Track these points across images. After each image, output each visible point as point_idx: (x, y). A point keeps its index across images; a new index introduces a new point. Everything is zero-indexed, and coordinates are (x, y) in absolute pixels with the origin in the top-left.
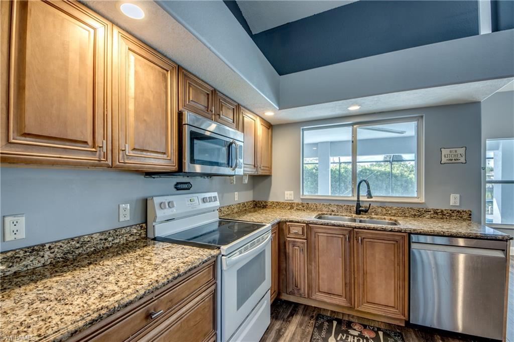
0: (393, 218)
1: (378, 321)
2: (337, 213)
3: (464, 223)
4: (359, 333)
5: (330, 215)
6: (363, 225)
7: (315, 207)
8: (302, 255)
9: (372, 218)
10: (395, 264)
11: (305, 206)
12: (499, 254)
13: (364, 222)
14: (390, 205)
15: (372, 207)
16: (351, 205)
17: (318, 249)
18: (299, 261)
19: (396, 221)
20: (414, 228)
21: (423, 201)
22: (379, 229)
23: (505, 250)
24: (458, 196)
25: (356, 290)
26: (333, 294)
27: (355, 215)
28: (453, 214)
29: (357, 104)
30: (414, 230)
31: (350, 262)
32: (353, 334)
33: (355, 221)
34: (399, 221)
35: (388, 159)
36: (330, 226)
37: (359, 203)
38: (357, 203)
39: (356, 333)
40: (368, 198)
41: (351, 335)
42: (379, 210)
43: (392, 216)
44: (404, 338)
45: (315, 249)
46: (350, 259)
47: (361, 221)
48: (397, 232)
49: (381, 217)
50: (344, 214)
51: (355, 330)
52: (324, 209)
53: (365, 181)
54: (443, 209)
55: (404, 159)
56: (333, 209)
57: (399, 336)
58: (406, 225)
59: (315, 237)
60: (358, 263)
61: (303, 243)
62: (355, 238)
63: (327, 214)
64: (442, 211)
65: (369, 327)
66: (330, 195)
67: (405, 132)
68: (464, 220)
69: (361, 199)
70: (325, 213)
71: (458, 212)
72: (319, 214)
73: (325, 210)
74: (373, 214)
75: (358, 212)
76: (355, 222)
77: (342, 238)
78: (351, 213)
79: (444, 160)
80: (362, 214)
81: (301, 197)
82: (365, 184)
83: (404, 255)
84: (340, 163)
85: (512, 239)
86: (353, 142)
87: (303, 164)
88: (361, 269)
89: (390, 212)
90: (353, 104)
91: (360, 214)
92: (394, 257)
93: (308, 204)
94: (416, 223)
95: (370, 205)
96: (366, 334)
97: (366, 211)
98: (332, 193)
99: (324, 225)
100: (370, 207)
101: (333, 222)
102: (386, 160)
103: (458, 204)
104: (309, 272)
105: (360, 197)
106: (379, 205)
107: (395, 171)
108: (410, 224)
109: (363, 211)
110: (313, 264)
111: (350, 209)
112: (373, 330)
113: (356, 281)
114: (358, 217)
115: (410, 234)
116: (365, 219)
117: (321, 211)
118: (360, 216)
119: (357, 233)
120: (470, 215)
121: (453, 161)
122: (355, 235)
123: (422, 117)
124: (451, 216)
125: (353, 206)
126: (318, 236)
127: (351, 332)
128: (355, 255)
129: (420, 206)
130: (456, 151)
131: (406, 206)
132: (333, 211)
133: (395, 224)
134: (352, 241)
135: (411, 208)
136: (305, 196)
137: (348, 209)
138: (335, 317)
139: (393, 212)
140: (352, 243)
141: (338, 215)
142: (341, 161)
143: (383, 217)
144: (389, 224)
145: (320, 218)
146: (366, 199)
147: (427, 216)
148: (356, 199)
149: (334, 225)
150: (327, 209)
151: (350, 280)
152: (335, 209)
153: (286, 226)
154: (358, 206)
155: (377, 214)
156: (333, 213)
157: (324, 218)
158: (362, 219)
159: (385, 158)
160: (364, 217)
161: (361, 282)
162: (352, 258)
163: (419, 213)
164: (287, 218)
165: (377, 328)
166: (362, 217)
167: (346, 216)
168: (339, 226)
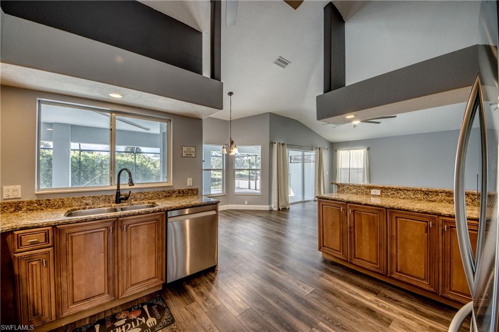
0: (150, 201)
1: (141, 298)
2: (93, 206)
3: (195, 197)
4: (126, 319)
5: (84, 209)
6: (125, 212)
7: (60, 203)
8: (45, 270)
9: (132, 205)
10: (155, 240)
11: (44, 203)
12: (214, 213)
13: (125, 209)
14: (147, 191)
15: (132, 193)
16: (110, 194)
17: (72, 253)
18: (39, 279)
19: (153, 203)
20: (169, 206)
21: (172, 184)
22: (143, 213)
23: (216, 210)
24: (191, 179)
25: (120, 279)
26: (93, 297)
27: (115, 204)
28: (189, 192)
29: (119, 93)
30: (170, 208)
31: (114, 254)
32: (119, 325)
33: (115, 210)
34: (157, 203)
35: (129, 150)
36: (89, 221)
37: (119, 192)
38: (117, 192)
39: (123, 322)
40: (130, 186)
41: (118, 327)
42: (138, 196)
43: (149, 200)
44: (164, 298)
45: (67, 254)
46: (114, 251)
47: (122, 210)
48: (158, 212)
49: (140, 202)
50: (101, 206)
51: (121, 319)
52: (74, 203)
53: (126, 169)
54: (183, 189)
55: (141, 151)
56: (87, 202)
57: (159, 300)
58: (163, 205)
59: (67, 240)
60: (122, 251)
61: (48, 253)
62: (119, 228)
63: (79, 209)
64: (183, 191)
65: (134, 308)
66: (70, 186)
67: (150, 129)
68: (195, 195)
69: (121, 187)
70: (77, 208)
71: (192, 190)
72: (68, 211)
73: (76, 205)
74: (133, 200)
75: (118, 200)
76: (117, 211)
77: (104, 231)
78: (109, 202)
79: (184, 155)
80: (122, 203)
81: (36, 192)
82: (127, 173)
83: (162, 229)
84: (81, 151)
85: (219, 202)
86: (111, 130)
87: (39, 148)
88: (125, 256)
89: (147, 197)
90: (115, 92)
91: (120, 202)
92: (155, 233)
93: (48, 200)
94: (168, 202)
95: (130, 192)
96: (133, 317)
97: (126, 198)
98: (72, 184)
99: (81, 222)
100: (130, 194)
101: (93, 216)
102: (127, 151)
103: (191, 185)
104: (58, 286)
105: (120, 186)
106: (137, 191)
107: (138, 162)
108: (165, 203)
109: (123, 199)
110: (64, 274)
111: (109, 199)
112: (138, 308)
113: (120, 270)
114: (118, 206)
115: (167, 212)
116: (125, 207)
117: (70, 206)
118: (121, 204)
119: (122, 221)
120: (198, 191)
121: (189, 156)
122: (120, 224)
123: (170, 120)
124: (188, 193)
125: (112, 196)
126: (72, 237)
127: (118, 324)
128: (120, 244)
129: (169, 189)
130: (190, 149)
131: (160, 190)
132: (87, 204)
133: (153, 206)
134: (116, 231)
135: (164, 191)
136: (43, 190)
137: (107, 199)
138: (96, 320)
139: (150, 196)
140: (116, 233)
141: (94, 208)
142: (81, 148)
143: (142, 202)
144: (147, 207)
145: (70, 215)
146: (128, 187)
147: (174, 196)
148: (115, 187)
149: (95, 220)
150: (79, 203)
151: (114, 272)
152: (90, 201)
153: (13, 237)
154: (118, 194)
155: (136, 200)
156: (88, 207)
157: (76, 215)
158: (122, 207)
159: (126, 149)
160: (125, 205)
161: (125, 269)
162: (116, 249)
163: (168, 194)
164: (14, 224)
165: (141, 304)
166: (122, 205)
167: (104, 207)
168: (101, 219)
